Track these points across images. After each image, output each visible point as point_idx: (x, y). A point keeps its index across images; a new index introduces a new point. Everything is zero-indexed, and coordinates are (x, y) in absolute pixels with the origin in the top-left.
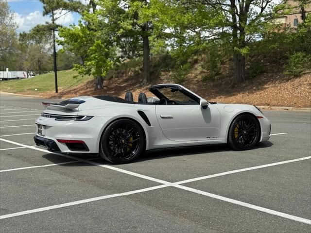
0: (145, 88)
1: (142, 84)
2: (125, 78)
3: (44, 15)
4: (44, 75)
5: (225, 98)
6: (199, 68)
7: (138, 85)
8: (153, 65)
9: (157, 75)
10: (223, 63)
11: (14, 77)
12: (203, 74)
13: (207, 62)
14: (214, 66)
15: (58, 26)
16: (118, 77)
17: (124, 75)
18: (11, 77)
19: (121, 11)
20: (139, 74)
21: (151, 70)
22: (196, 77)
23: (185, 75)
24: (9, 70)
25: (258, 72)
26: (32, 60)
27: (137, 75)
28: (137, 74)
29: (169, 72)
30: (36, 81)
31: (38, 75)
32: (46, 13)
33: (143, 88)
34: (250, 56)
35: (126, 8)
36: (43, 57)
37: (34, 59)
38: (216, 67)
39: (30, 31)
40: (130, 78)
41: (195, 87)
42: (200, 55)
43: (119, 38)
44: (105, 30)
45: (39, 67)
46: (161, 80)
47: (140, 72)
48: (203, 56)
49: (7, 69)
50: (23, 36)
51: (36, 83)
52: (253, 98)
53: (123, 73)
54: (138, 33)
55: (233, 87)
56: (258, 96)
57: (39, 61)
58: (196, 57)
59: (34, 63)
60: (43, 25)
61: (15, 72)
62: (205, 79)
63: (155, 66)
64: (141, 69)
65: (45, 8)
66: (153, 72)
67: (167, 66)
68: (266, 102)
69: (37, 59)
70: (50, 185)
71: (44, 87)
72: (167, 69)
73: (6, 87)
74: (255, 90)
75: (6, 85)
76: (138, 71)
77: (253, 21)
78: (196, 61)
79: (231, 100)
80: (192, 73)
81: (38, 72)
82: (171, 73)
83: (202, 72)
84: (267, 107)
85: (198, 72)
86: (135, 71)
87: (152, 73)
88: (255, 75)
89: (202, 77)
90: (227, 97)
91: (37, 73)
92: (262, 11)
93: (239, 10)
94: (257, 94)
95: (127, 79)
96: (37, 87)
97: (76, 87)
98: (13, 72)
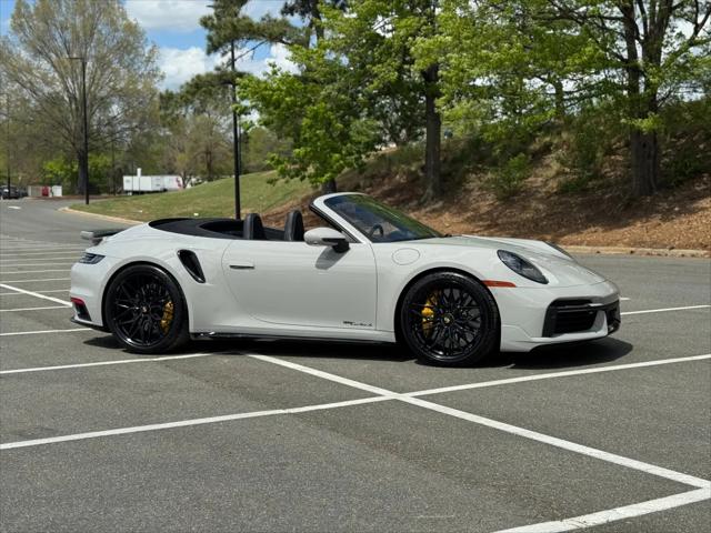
0: (428, 209)
1: (422, 200)
2: (386, 188)
3: (209, 53)
4: (216, 183)
5: (606, 231)
6: (553, 163)
7: (415, 203)
8: (450, 157)
9: (457, 179)
10: (610, 151)
11: (158, 189)
12: (562, 179)
13: (573, 151)
14: (589, 160)
15: (241, 75)
16: (371, 185)
17: (386, 181)
18: (150, 189)
19: (376, 40)
20: (418, 178)
21: (445, 169)
22: (545, 183)
23: (521, 179)
24: (144, 174)
25: (687, 172)
26: (192, 149)
27: (413, 181)
28: (413, 179)
29: (486, 174)
30: (199, 197)
31: (206, 182)
32: (213, 47)
33: (423, 211)
34: (673, 136)
35: (388, 31)
36: (217, 144)
37: (199, 147)
38: (592, 160)
39: (182, 87)
40: (399, 189)
41: (541, 207)
42: (559, 133)
43: (372, 98)
44: (340, 82)
45: (209, 165)
46: (466, 190)
47: (421, 174)
48: (565, 135)
49: (139, 170)
50: (167, 98)
51: (198, 201)
52: (672, 231)
53: (383, 178)
54: (416, 87)
55: (628, 206)
56: (684, 226)
57: (208, 153)
58: (547, 139)
59: (198, 157)
60: (208, 75)
61: (159, 177)
62: (564, 190)
63: (454, 161)
64: (423, 168)
65: (210, 38)
66: (449, 174)
67: (481, 160)
68: (700, 240)
69: (204, 149)
70: (152, 392)
71: (214, 208)
72: (480, 166)
73: (134, 210)
74: (679, 213)
75: (134, 205)
76: (416, 171)
77: (675, 54)
78: (547, 149)
79: (618, 237)
80: (536, 176)
81: (207, 176)
82: (490, 175)
83: (558, 174)
84: (702, 252)
85: (551, 173)
86: (410, 173)
87: (444, 178)
88: (680, 178)
89: (560, 183)
90: (611, 229)
91: (203, 180)
92: (696, 32)
93: (641, 31)
94: (681, 223)
95: (391, 190)
96: (200, 209)
97: (279, 209)
98: (155, 178)
